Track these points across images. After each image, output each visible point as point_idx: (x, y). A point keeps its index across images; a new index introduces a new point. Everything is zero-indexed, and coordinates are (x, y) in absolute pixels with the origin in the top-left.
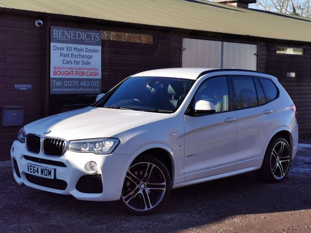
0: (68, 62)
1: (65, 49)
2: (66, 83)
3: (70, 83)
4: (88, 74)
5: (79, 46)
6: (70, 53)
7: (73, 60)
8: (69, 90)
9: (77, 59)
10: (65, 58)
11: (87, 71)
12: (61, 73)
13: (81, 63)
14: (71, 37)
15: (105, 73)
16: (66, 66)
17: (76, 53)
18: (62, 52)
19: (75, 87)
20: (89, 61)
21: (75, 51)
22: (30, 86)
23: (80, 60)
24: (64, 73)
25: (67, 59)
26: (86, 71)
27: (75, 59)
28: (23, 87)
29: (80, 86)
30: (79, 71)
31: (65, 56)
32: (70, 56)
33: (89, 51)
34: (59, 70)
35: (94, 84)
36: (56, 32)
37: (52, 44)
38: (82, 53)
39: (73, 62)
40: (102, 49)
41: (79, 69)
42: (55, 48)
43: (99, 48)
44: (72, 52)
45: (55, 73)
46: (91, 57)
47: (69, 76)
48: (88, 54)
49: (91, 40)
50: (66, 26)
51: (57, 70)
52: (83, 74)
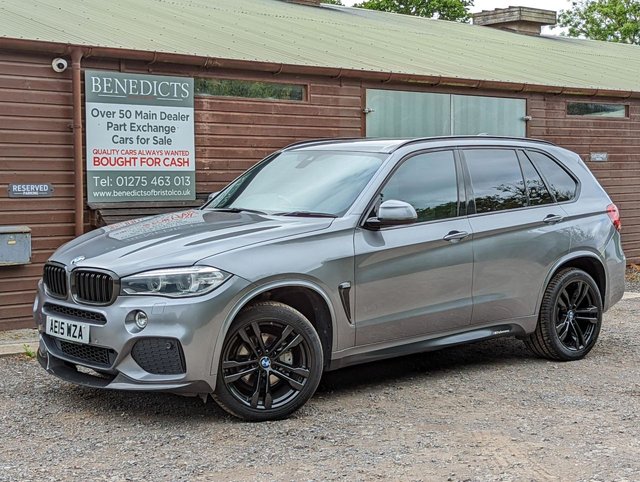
0: (123, 141)
1: (117, 115)
2: (121, 181)
3: (129, 181)
4: (168, 162)
5: (146, 109)
6: (128, 122)
7: (133, 134)
8: (128, 194)
9: (142, 135)
10: (116, 133)
11: (164, 156)
12: (109, 161)
13: (151, 141)
14: (128, 91)
15: (203, 161)
16: (119, 147)
17: (140, 121)
18: (110, 120)
19: (139, 188)
20: (168, 137)
21: (139, 118)
22: (44, 188)
23: (150, 135)
24: (116, 161)
25: (122, 134)
26: (162, 158)
27: (139, 133)
28: (30, 190)
29: (150, 187)
30: (147, 157)
31: (118, 127)
32: (128, 127)
33: (169, 117)
34: (105, 155)
35: (179, 181)
36: (96, 81)
37: (90, 106)
38: (152, 122)
39: (135, 140)
40: (195, 114)
41: (148, 152)
42: (95, 113)
43: (190, 111)
44: (133, 119)
45: (97, 162)
46: (173, 129)
47: (127, 168)
48: (166, 123)
49: (171, 96)
50: (120, 71)
51: (101, 157)
52: (156, 162)
